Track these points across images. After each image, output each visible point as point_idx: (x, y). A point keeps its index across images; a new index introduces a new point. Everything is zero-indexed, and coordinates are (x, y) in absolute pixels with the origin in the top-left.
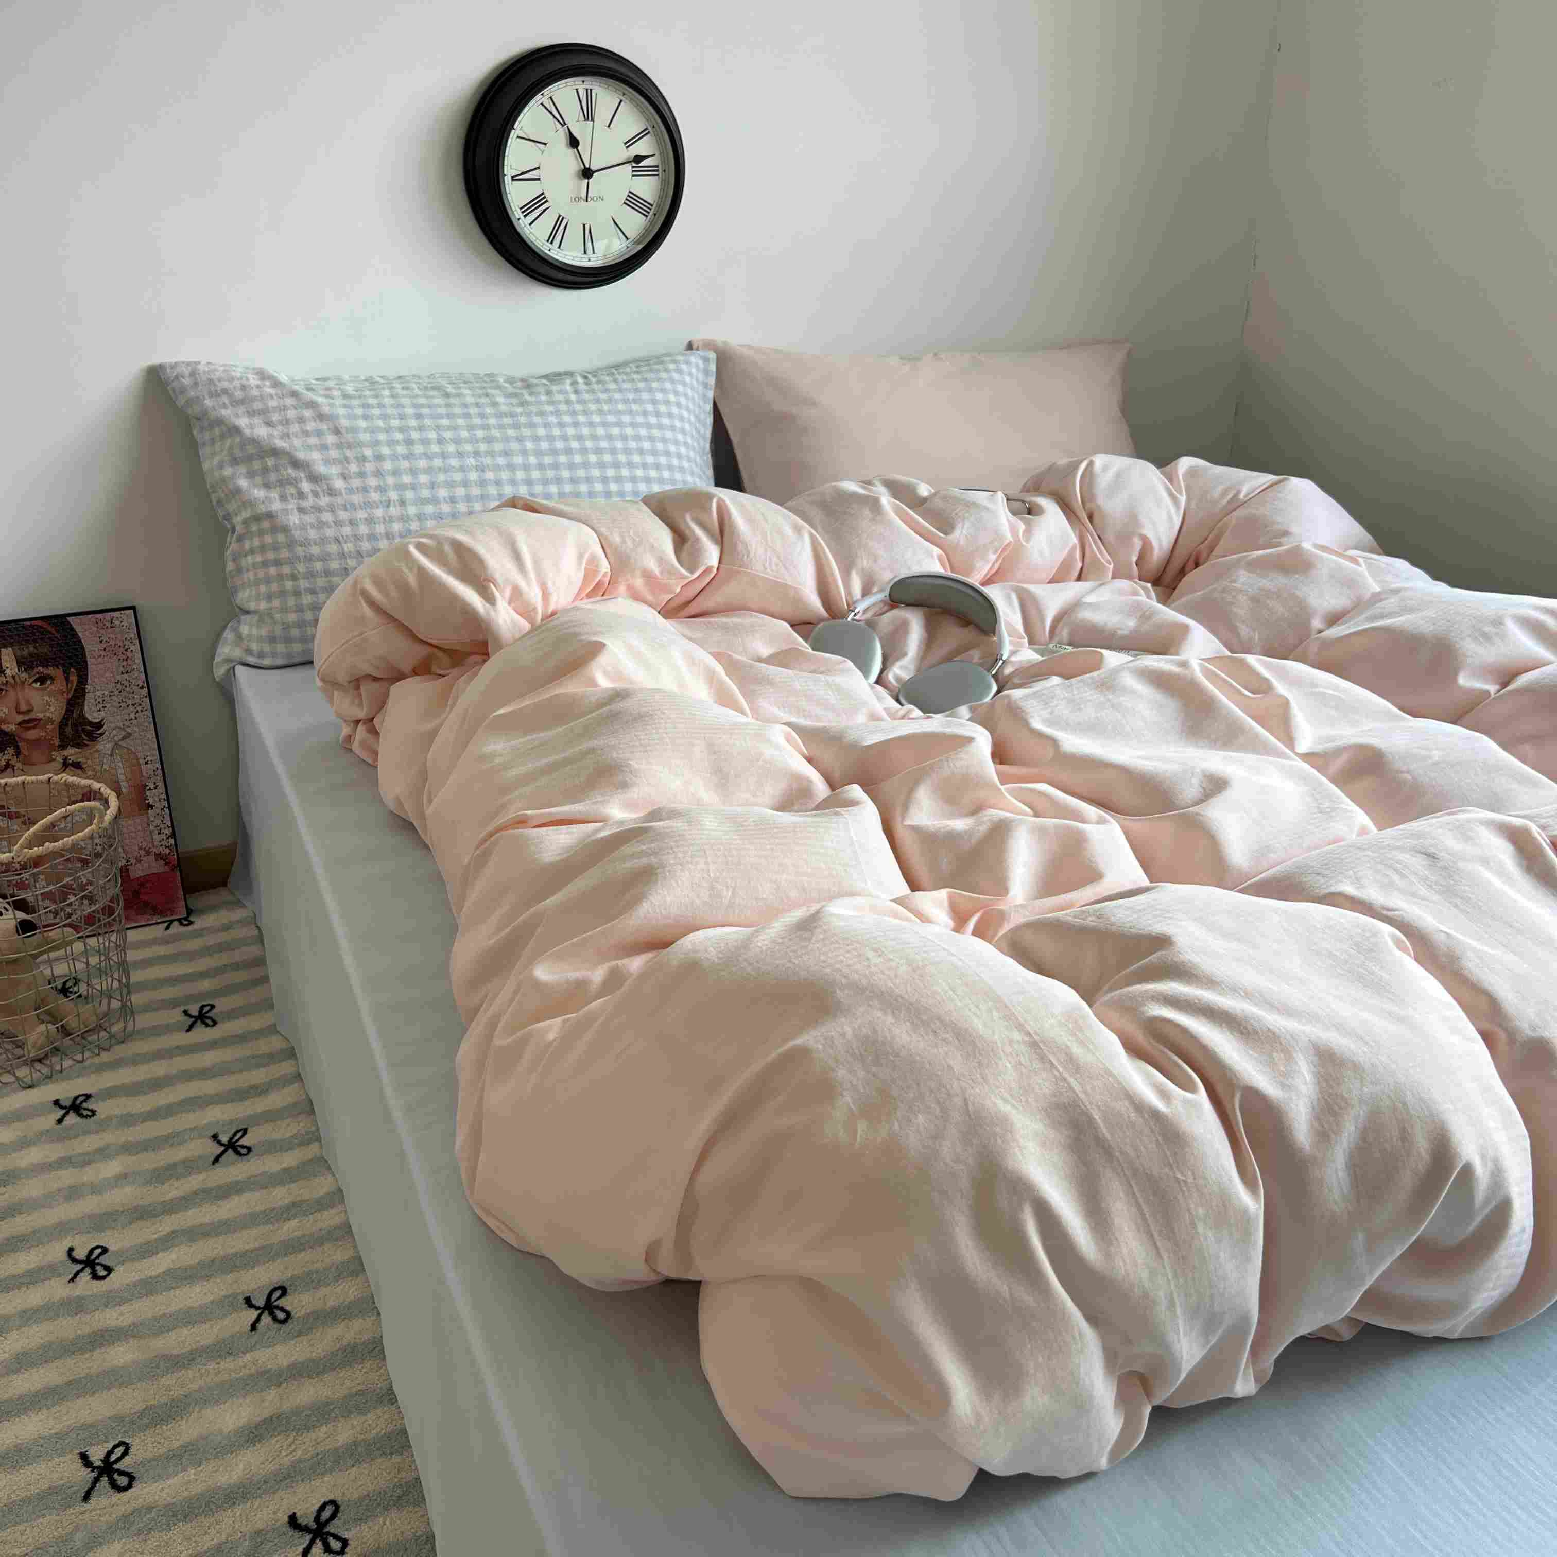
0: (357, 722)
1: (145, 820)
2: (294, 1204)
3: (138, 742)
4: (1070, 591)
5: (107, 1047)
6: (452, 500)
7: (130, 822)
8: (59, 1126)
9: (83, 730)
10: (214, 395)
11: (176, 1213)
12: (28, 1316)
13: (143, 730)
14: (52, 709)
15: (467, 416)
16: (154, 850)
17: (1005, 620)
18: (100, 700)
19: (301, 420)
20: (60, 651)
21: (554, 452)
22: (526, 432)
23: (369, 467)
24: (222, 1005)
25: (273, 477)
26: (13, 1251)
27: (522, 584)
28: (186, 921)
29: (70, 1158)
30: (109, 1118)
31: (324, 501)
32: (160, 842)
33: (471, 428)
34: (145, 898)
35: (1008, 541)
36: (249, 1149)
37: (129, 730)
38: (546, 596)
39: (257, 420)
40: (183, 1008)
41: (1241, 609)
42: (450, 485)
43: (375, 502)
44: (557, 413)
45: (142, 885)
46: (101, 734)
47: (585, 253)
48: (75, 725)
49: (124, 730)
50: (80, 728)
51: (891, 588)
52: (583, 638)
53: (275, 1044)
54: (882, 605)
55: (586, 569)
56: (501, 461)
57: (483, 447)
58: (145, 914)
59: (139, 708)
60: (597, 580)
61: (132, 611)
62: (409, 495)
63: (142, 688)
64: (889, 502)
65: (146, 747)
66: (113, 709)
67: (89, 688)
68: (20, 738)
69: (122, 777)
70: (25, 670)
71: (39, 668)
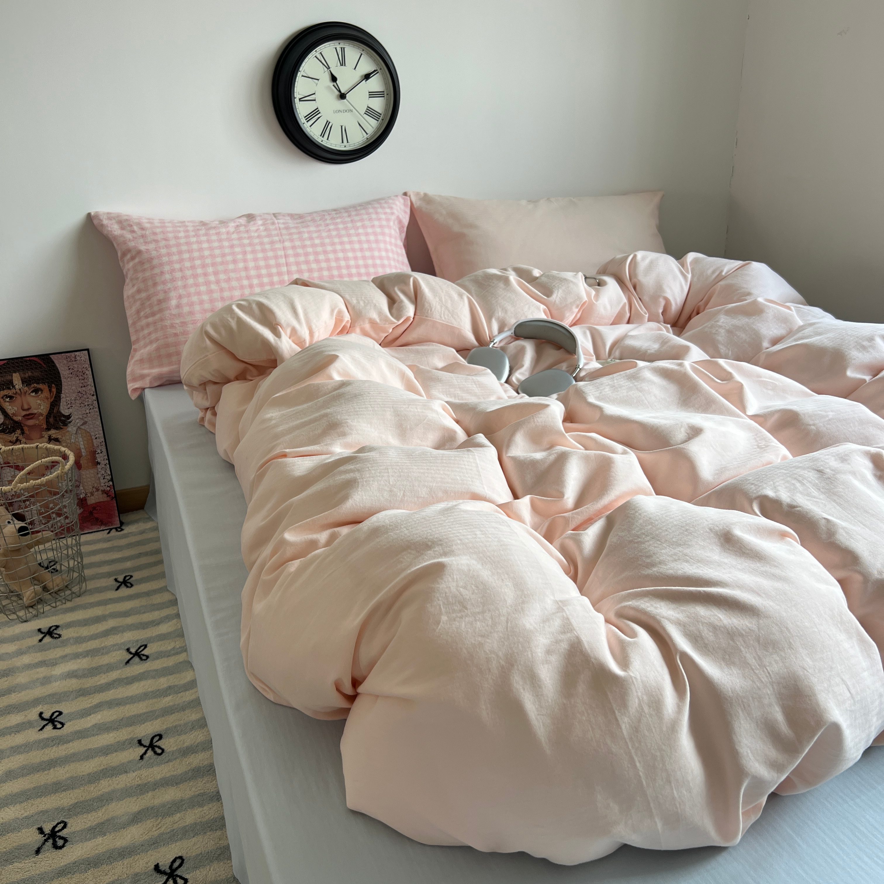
0: (208, 409)
1: (96, 471)
2: (170, 687)
3: (91, 426)
4: (623, 329)
5: (70, 599)
7: (88, 472)
8: (40, 643)
9: (60, 420)
11: (102, 692)
12: (16, 750)
13: (94, 420)
14: (42, 407)
16: (101, 488)
17: (581, 345)
18: (69, 402)
20: (47, 375)
24: (136, 576)
26: (9, 713)
27: (297, 326)
28: (119, 529)
29: (45, 661)
30: (68, 640)
32: (104, 484)
35: (584, 301)
36: (147, 657)
37: (86, 419)
38: (311, 333)
40: (114, 577)
41: (721, 337)
45: (94, 508)
46: (70, 422)
47: (343, 142)
48: (55, 417)
49: (82, 419)
50: (58, 419)
51: (515, 328)
52: (327, 353)
53: (166, 597)
54: (510, 338)
55: (336, 318)
59: (92, 407)
60: (343, 324)
61: (87, 352)
63: (93, 395)
64: (515, 279)
65: (96, 429)
66: (77, 408)
67: (63, 395)
68: (25, 425)
69: (82, 447)
70: (27, 386)
71: (34, 384)
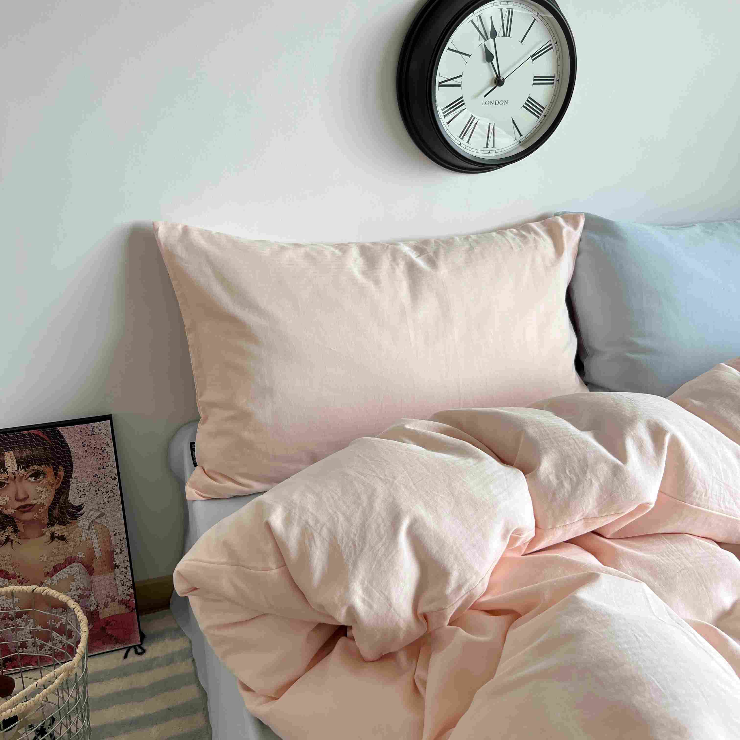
1: (112, 576)
3: (110, 519)
7: (102, 578)
9: (68, 512)
13: (114, 511)
14: (44, 496)
16: (119, 598)
18: (82, 489)
20: (52, 453)
28: (140, 649)
32: (123, 592)
34: (109, 632)
37: (103, 510)
45: (108, 623)
46: (81, 515)
47: (487, 147)
48: (61, 508)
50: (65, 510)
59: (111, 494)
61: (109, 421)
63: (114, 479)
65: (116, 523)
66: (91, 496)
67: (72, 480)
68: (18, 519)
69: (96, 545)
70: (23, 468)
71: (34, 466)
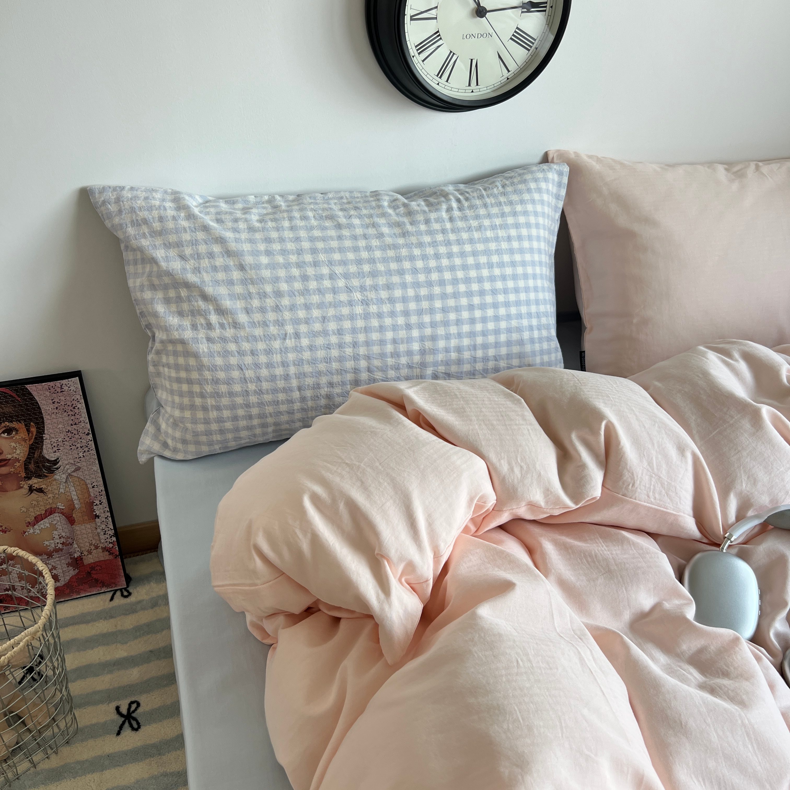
1: (94, 525)
3: (86, 473)
5: (57, 748)
6: (340, 332)
7: (83, 527)
9: (44, 466)
10: (136, 224)
13: (90, 465)
14: (18, 452)
15: (356, 249)
16: (101, 545)
18: (55, 445)
19: (211, 255)
20: (22, 411)
21: (430, 284)
22: (407, 265)
23: (270, 302)
24: (145, 704)
25: (185, 306)
28: (125, 592)
31: (229, 333)
32: (106, 540)
33: (359, 262)
34: (95, 576)
37: (79, 464)
38: (437, 556)
39: (172, 253)
40: (115, 703)
42: (339, 318)
43: (274, 335)
44: (434, 244)
45: (93, 568)
47: (470, 86)
48: (36, 463)
49: (74, 464)
50: (41, 464)
56: (384, 294)
57: (368, 282)
58: (96, 586)
59: (86, 449)
60: (485, 510)
61: (77, 378)
62: (303, 328)
63: (88, 434)
65: (92, 476)
66: (66, 451)
67: (45, 436)
69: (75, 497)
71: (7, 423)
